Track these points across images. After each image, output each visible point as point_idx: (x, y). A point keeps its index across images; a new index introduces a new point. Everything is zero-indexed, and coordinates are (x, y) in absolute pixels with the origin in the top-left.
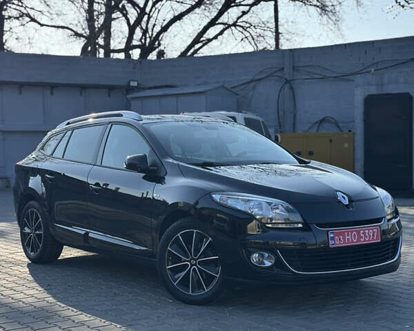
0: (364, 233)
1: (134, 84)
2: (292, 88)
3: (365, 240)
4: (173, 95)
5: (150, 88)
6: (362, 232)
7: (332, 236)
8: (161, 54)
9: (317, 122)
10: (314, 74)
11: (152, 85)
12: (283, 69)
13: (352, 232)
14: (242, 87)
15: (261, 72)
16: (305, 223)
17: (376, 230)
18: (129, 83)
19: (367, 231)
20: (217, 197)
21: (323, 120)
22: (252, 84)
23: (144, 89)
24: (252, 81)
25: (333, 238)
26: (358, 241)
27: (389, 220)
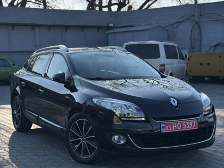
0: (186, 124)
1: (111, 25)
2: (199, 27)
3: (186, 128)
4: (132, 31)
5: (120, 27)
6: (184, 123)
7: (163, 125)
8: (130, 7)
9: (213, 46)
10: (213, 18)
11: (121, 26)
12: (194, 15)
13: (177, 123)
14: (171, 26)
15: (182, 18)
16: (146, 117)
17: (194, 122)
18: (108, 24)
19: (188, 123)
20: (95, 100)
21: (217, 45)
22: (176, 25)
23: (116, 28)
24: (176, 23)
25: (164, 127)
26: (181, 128)
27: (205, 115)
